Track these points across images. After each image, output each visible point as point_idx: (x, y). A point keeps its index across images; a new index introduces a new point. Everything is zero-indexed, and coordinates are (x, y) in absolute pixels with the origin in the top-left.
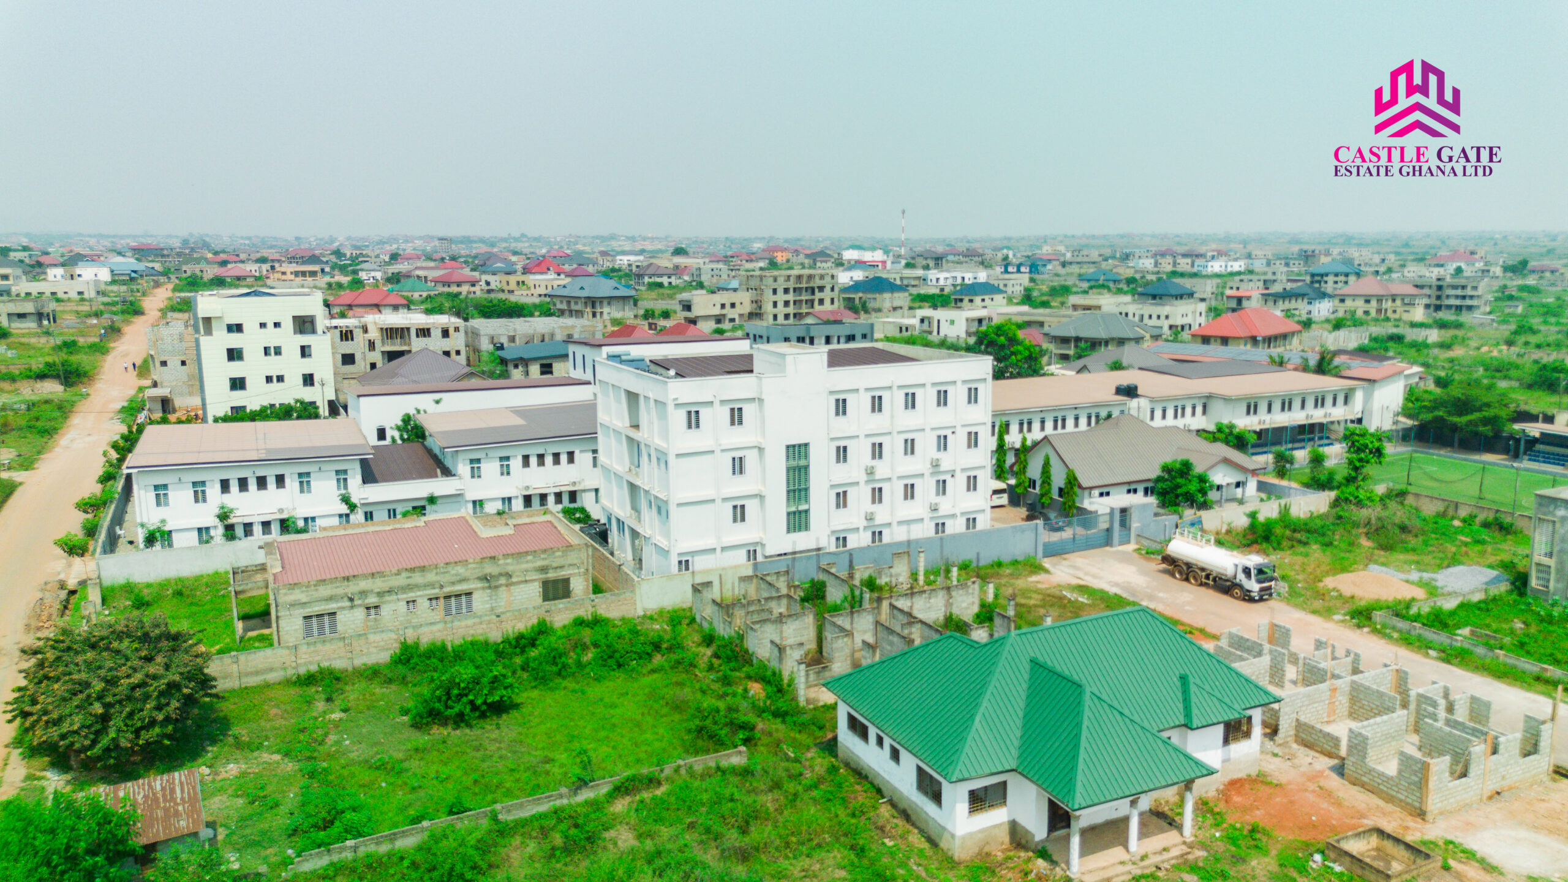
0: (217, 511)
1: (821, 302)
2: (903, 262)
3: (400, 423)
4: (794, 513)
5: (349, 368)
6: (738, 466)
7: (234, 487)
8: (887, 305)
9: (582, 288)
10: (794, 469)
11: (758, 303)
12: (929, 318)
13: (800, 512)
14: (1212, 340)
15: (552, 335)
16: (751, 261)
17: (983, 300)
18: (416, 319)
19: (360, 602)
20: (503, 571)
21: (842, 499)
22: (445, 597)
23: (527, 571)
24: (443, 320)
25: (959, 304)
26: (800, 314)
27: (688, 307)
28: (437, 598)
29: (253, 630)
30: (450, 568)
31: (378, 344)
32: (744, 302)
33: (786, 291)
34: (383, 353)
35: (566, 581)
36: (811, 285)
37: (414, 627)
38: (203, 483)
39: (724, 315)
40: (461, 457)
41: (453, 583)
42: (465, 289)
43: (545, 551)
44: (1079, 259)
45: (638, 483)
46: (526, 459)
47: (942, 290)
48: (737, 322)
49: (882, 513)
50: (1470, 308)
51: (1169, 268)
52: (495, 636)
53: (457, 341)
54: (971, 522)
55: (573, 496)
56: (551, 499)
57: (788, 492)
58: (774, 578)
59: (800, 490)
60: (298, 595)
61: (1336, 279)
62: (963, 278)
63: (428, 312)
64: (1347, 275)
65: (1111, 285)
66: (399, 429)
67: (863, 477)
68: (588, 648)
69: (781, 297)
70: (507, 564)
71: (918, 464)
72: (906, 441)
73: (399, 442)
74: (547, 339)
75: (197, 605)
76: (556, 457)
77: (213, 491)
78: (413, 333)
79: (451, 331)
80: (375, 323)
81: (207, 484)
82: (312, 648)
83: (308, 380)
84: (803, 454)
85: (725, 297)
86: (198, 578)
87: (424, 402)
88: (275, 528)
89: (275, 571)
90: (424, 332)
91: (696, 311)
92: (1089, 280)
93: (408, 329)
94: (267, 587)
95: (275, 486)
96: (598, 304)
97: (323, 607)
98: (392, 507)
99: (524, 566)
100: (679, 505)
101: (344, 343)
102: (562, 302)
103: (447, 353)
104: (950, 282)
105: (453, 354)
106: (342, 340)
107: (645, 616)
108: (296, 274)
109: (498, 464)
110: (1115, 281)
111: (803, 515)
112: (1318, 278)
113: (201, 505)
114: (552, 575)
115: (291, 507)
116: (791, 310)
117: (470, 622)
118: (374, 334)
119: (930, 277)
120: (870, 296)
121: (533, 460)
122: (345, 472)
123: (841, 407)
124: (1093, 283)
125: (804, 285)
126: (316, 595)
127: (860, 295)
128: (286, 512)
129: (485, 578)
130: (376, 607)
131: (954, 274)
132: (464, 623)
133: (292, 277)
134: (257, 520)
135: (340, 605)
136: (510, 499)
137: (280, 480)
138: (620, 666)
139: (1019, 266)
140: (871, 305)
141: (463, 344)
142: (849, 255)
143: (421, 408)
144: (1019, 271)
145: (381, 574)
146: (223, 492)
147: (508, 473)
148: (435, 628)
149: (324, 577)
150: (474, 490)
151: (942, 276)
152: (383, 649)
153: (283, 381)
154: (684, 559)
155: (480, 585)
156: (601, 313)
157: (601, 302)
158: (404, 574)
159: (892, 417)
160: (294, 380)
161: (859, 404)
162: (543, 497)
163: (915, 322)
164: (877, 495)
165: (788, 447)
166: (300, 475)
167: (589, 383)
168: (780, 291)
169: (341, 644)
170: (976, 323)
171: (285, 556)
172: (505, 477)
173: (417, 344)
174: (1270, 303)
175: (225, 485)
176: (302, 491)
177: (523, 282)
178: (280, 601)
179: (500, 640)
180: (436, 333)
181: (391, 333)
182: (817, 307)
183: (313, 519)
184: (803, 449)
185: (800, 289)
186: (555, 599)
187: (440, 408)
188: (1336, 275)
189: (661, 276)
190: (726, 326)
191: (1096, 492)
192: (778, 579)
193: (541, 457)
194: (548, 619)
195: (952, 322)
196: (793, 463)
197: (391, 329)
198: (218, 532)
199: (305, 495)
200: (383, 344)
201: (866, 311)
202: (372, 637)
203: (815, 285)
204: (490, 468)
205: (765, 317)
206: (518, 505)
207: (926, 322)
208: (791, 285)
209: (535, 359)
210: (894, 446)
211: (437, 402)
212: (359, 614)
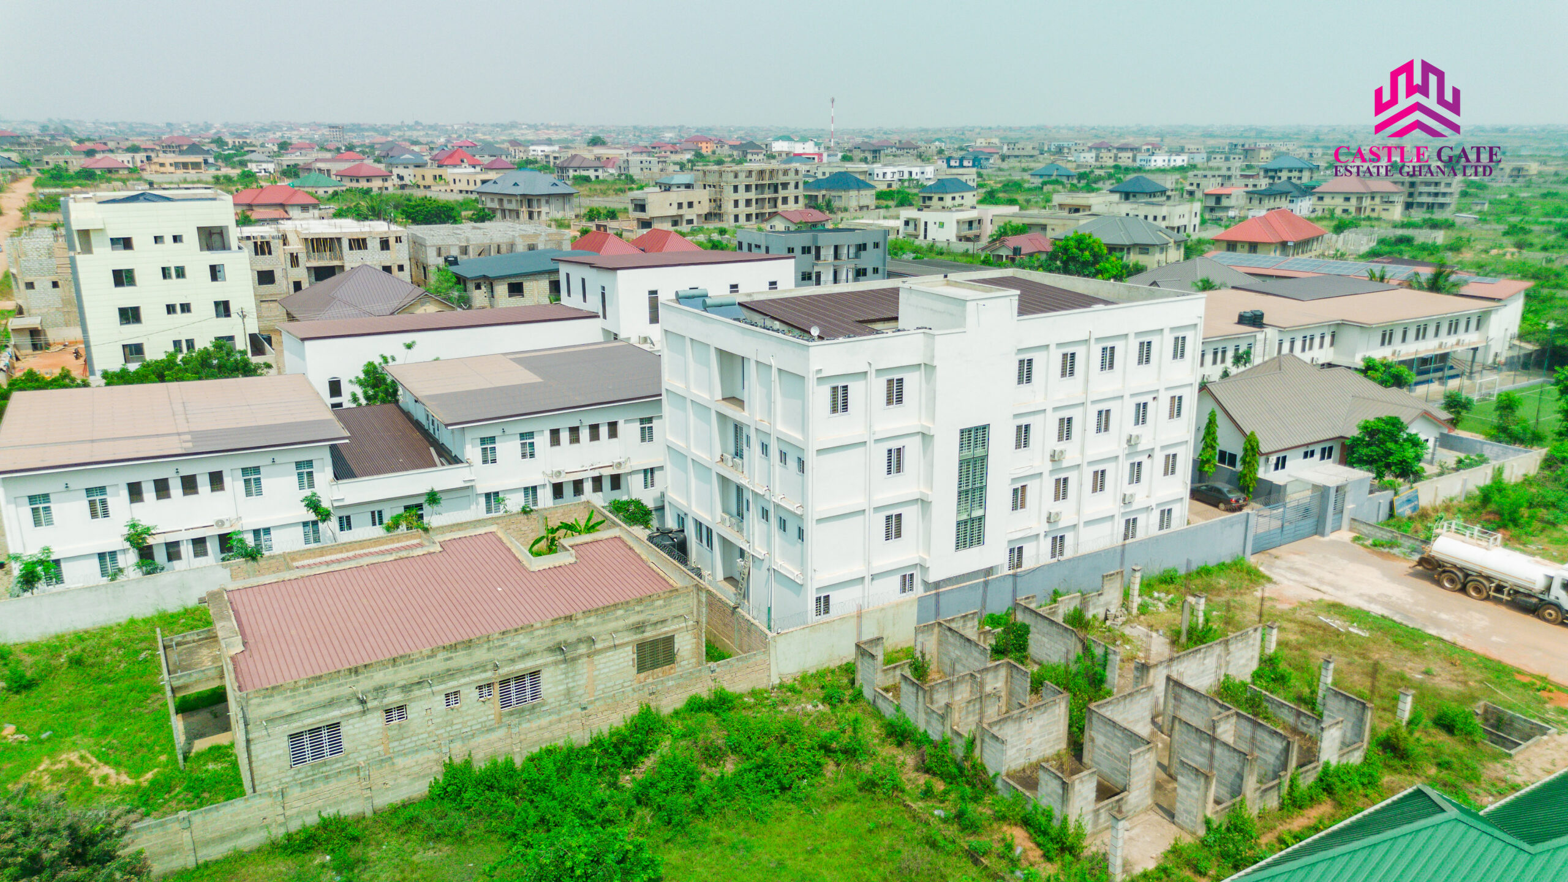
0: (126, 531)
1: (785, 200)
2: (840, 155)
3: (362, 376)
4: (966, 522)
5: (267, 288)
6: (895, 461)
7: (149, 492)
8: (853, 204)
9: (516, 184)
10: (968, 461)
11: (717, 202)
12: (915, 221)
13: (972, 520)
14: (1239, 246)
15: (512, 246)
16: (676, 152)
17: (954, 198)
18: (349, 227)
19: (376, 703)
20: (583, 635)
21: (1019, 497)
22: (501, 683)
23: (616, 632)
24: (379, 228)
25: (928, 203)
26: (763, 214)
27: (642, 207)
28: (489, 685)
29: (202, 735)
30: (508, 639)
31: (302, 258)
32: (702, 198)
33: (748, 188)
34: (309, 269)
35: (669, 641)
36: (774, 181)
37: (463, 739)
38: (102, 490)
39: (681, 216)
40: (468, 436)
41: (513, 661)
42: (376, 184)
43: (640, 601)
44: (1016, 153)
45: (744, 481)
46: (555, 434)
47: (890, 186)
48: (695, 223)
49: (1067, 512)
50: (1442, 206)
51: (1111, 163)
52: (581, 737)
53: (399, 254)
54: (1166, 515)
55: (616, 481)
56: (588, 486)
57: (960, 493)
58: (961, 623)
59: (974, 490)
60: (281, 704)
61: (1290, 174)
62: (910, 173)
63: (361, 217)
64: (1301, 171)
65: (1065, 180)
66: (361, 383)
67: (1048, 466)
68: (725, 754)
69: (742, 195)
70: (589, 625)
71: (1110, 444)
72: (1100, 413)
73: (363, 402)
74: (503, 249)
75: (108, 681)
76: (594, 429)
77: (118, 500)
78: (345, 244)
79: (392, 241)
80: (296, 232)
81: (108, 490)
82: (309, 790)
83: (223, 308)
84: (980, 440)
85: (684, 196)
86: (103, 633)
87: (390, 345)
88: (213, 547)
89: (232, 652)
90: (359, 244)
91: (651, 212)
92: (1041, 176)
93: (339, 239)
94: (222, 677)
95: (209, 488)
96: (535, 203)
97: (319, 718)
98: (376, 508)
99: (612, 625)
100: (819, 521)
101: (260, 257)
102: (492, 200)
103: (387, 269)
104: (897, 177)
105: (395, 269)
106: (256, 253)
107: (781, 686)
108: (176, 165)
109: (517, 442)
110: (1068, 177)
111: (976, 524)
112: (1272, 174)
113: (100, 521)
114: (650, 634)
115: (233, 516)
116: (753, 210)
117: (544, 721)
118: (296, 246)
119: (876, 171)
120: (833, 194)
121: (565, 436)
122: (310, 463)
123: (1026, 371)
124: (1046, 179)
125: (767, 182)
126: (307, 700)
127: (824, 192)
128: (227, 524)
129: (559, 649)
130: (400, 708)
131: (901, 168)
132: (535, 724)
133: (172, 169)
134: (185, 537)
135: (345, 711)
136: (534, 488)
137: (217, 480)
138: (783, 789)
139: (961, 160)
140: (836, 204)
141: (407, 257)
142: (779, 146)
143: (388, 355)
144: (961, 166)
145: (407, 659)
146: (132, 501)
147: (532, 455)
148: (493, 736)
149: (318, 674)
150: (487, 479)
151: (889, 170)
152: (418, 777)
153: (189, 311)
154: (823, 595)
155: (550, 658)
156: (539, 213)
157: (539, 201)
158: (441, 655)
159: (1087, 381)
160: (204, 309)
161: (1047, 366)
162: (578, 486)
163: (899, 224)
164: (1061, 488)
165: (962, 431)
166: (245, 471)
167: (596, 316)
168: (742, 189)
169: (354, 777)
170: (967, 226)
171: (244, 619)
172: (528, 459)
173: (351, 259)
174: (1255, 202)
175: (135, 492)
176: (248, 493)
177: (440, 176)
178: (250, 716)
179: (587, 743)
180: (374, 245)
181: (318, 244)
182: (781, 207)
183: (267, 531)
184: (980, 433)
185: (763, 186)
186: (654, 666)
187: (413, 356)
188: (1290, 171)
189: (587, 169)
190: (684, 228)
191: (1273, 459)
192: (964, 626)
193: (574, 431)
194: (653, 704)
195: (942, 225)
196: (968, 454)
197: (318, 240)
198: (129, 559)
199: (254, 499)
200: (309, 257)
201: (831, 211)
202: (400, 762)
203: (779, 182)
204: (508, 448)
205: (725, 217)
206: (545, 497)
207: (912, 225)
208: (753, 181)
209: (501, 278)
210: (1085, 421)
211: (409, 347)
212: (376, 719)
